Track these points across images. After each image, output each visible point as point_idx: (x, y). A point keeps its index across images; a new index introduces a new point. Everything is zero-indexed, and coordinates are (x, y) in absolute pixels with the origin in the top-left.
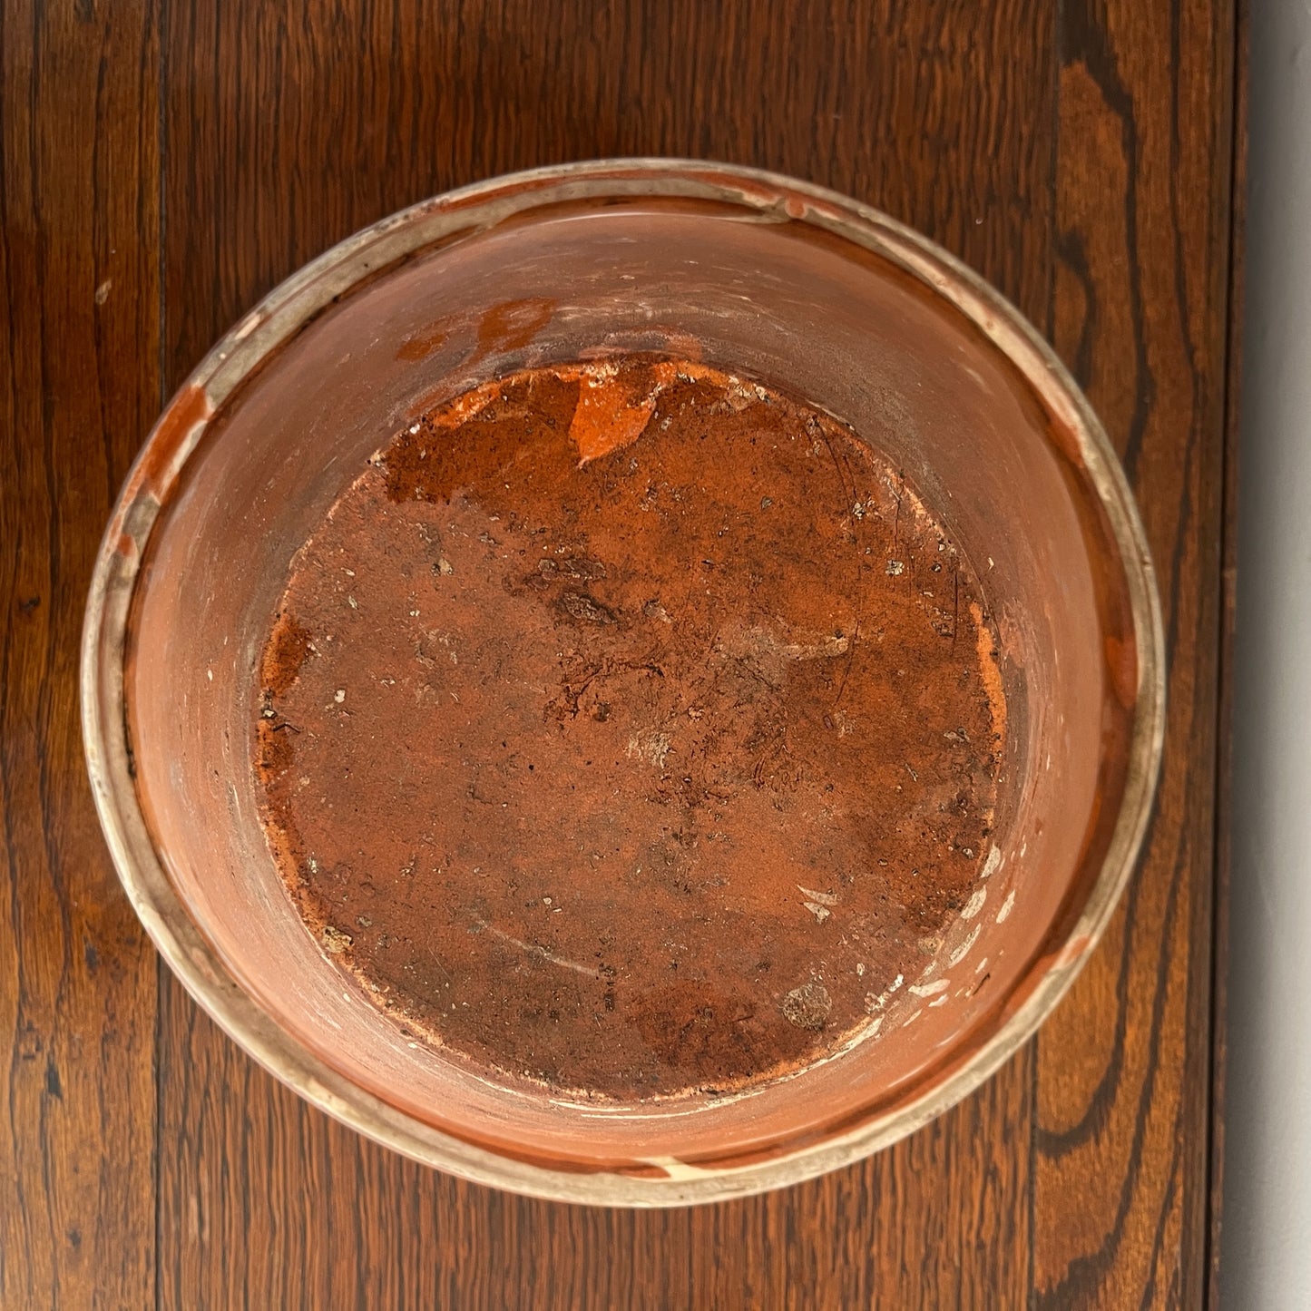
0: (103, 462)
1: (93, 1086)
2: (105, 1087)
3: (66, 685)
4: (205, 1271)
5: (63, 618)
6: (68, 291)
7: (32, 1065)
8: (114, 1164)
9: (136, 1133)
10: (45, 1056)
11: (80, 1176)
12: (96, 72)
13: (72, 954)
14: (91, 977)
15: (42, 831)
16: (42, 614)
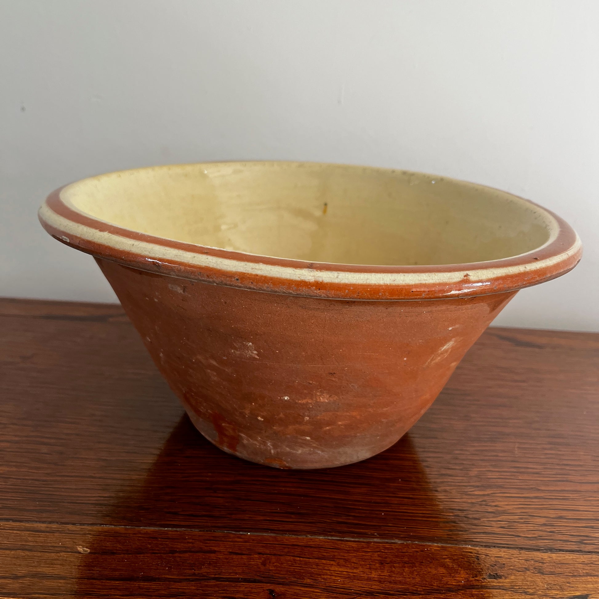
0: (187, 555)
2: (571, 574)
5: (283, 578)
13: (496, 586)
14: (506, 578)
16: (280, 589)
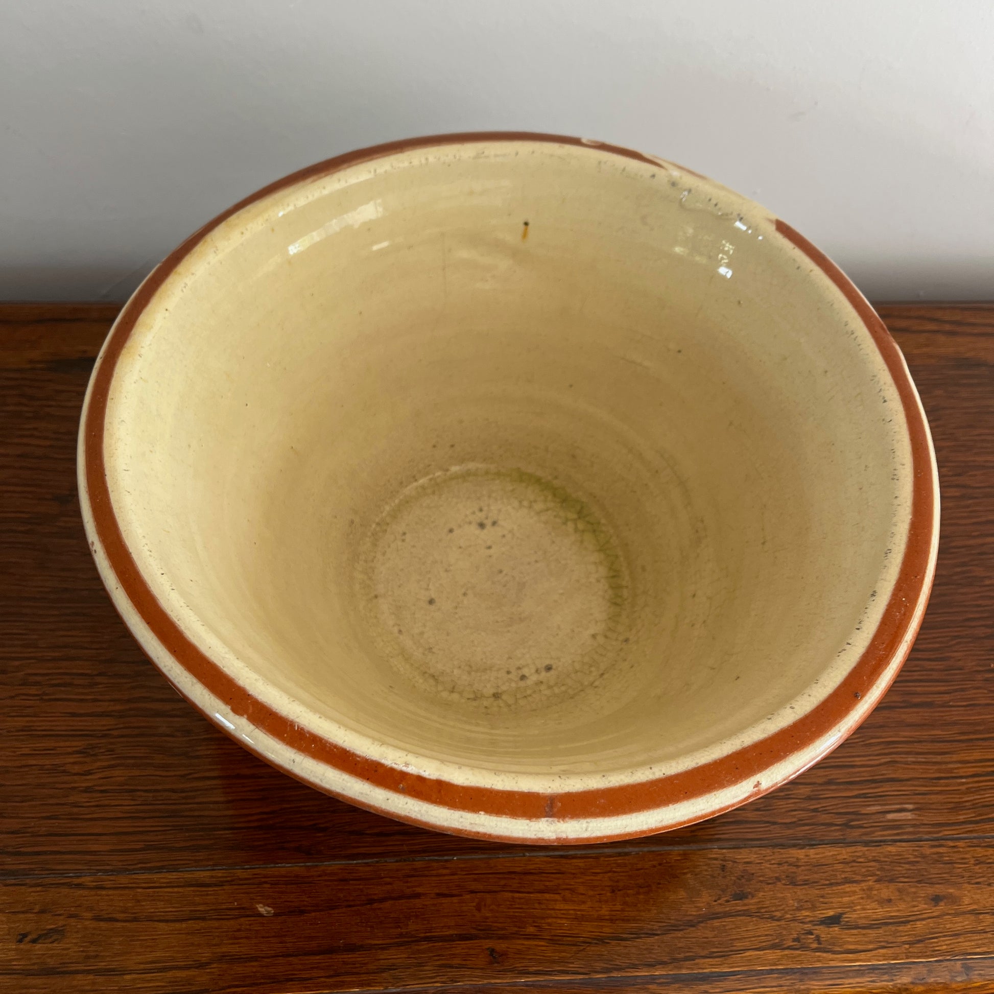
0: (388, 905)
1: (828, 890)
2: (827, 882)
3: (549, 924)
4: (934, 806)
5: (503, 929)
6: (263, 937)
7: (824, 937)
8: (878, 873)
9: (855, 858)
10: (817, 927)
11: (893, 898)
12: (102, 924)
13: (740, 911)
14: (753, 896)
15: (657, 937)
16: (501, 946)
